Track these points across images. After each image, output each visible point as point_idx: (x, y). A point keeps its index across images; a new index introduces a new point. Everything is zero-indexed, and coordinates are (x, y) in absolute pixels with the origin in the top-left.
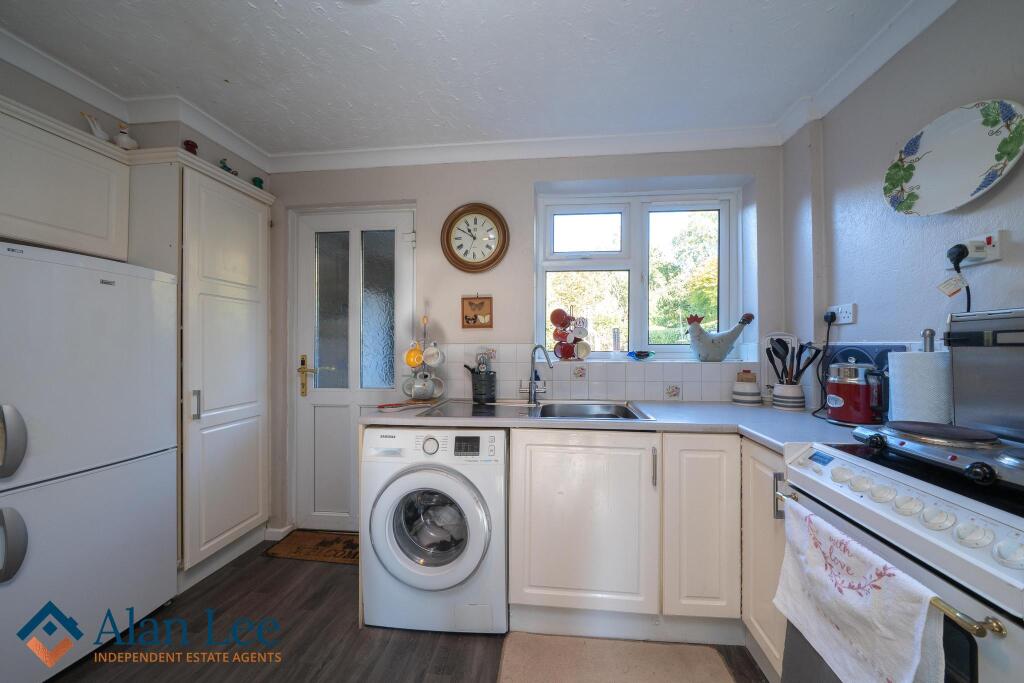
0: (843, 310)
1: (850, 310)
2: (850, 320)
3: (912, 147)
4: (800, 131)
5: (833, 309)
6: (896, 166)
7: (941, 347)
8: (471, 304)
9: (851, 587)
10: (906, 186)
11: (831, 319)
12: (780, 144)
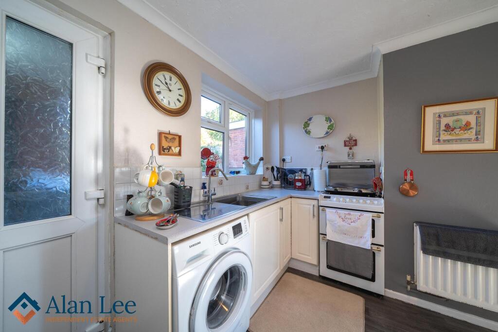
0: (288, 158)
1: (290, 158)
2: (290, 161)
3: (310, 119)
4: (275, 100)
5: (284, 157)
6: (306, 122)
7: (326, 169)
8: (166, 138)
9: (352, 222)
10: (308, 128)
11: (284, 160)
12: (267, 100)
